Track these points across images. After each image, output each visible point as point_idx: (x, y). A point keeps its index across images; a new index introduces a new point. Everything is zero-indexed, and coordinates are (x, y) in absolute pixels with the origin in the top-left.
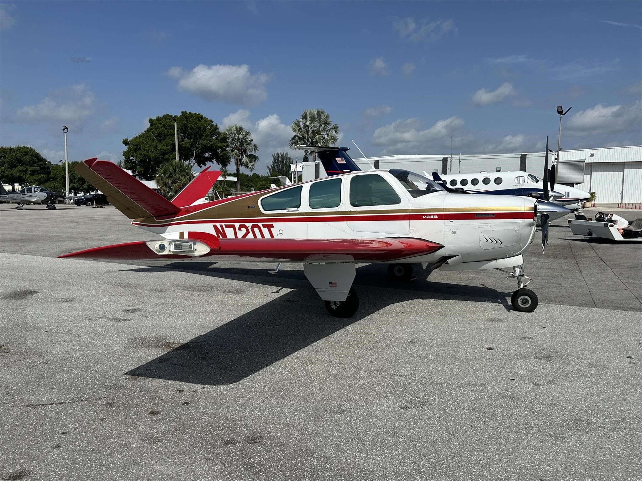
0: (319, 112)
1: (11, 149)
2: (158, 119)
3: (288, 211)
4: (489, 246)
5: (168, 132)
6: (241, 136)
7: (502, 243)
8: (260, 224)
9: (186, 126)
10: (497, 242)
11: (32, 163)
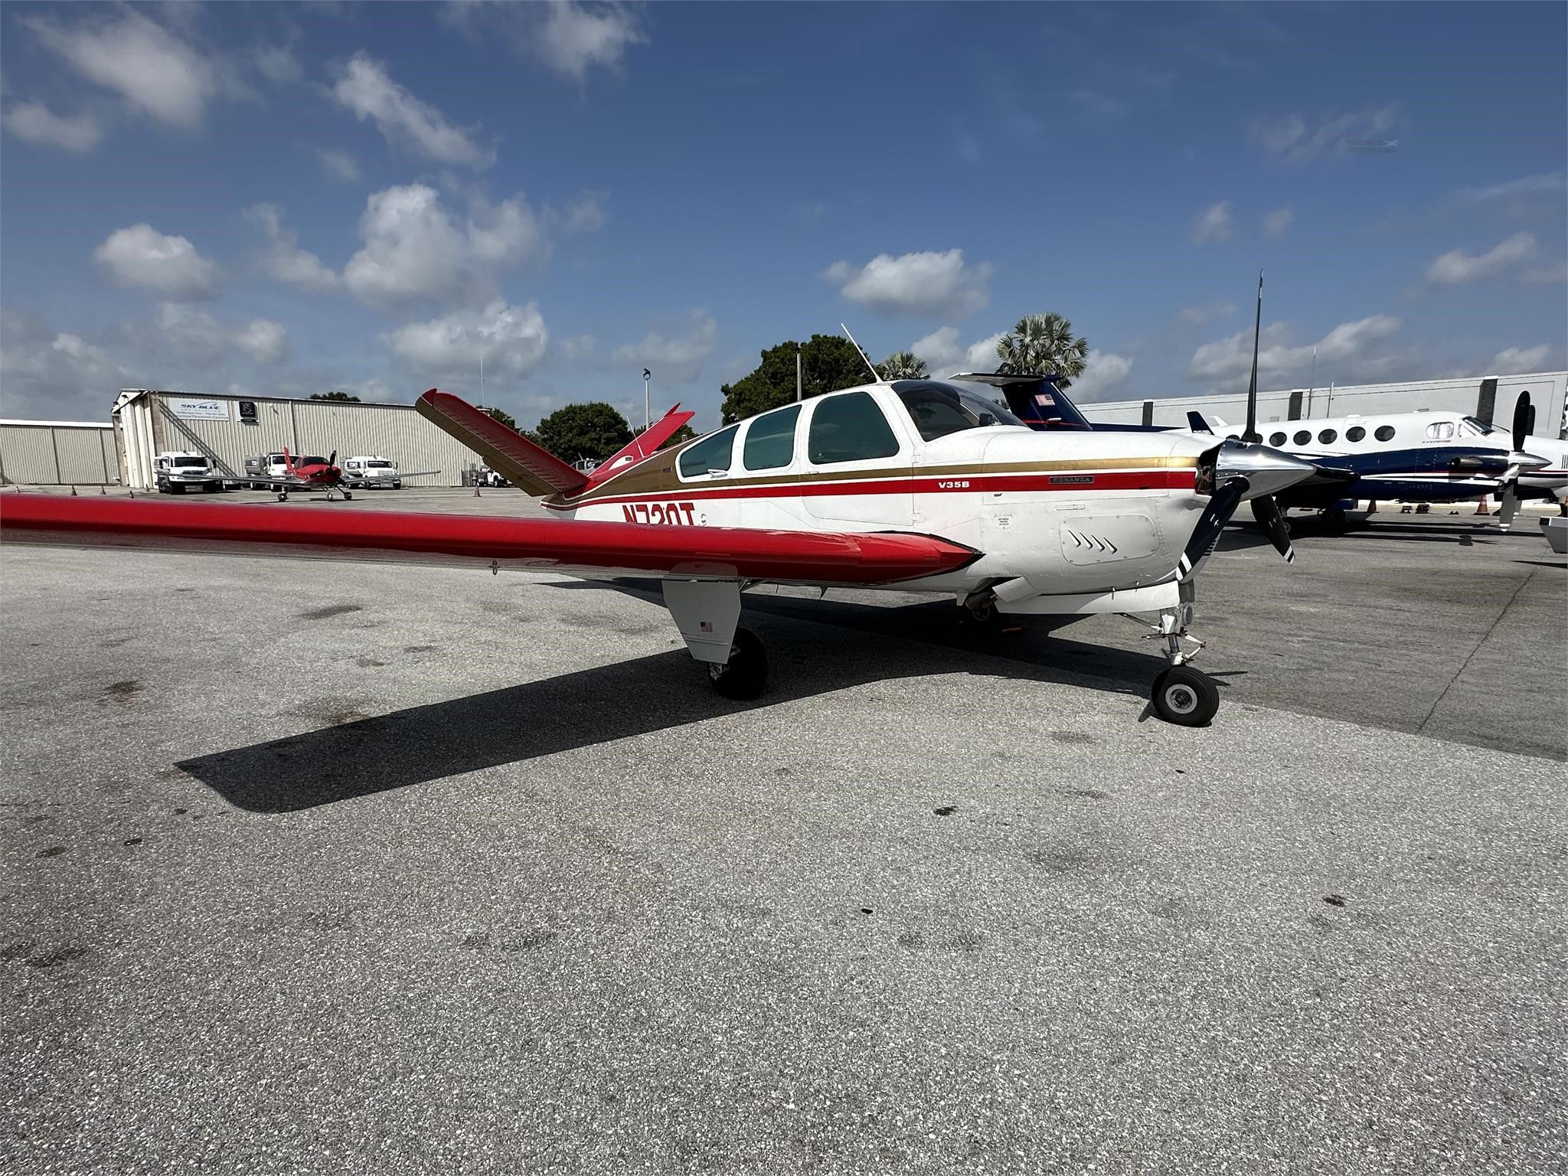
0: (1050, 318)
1: (581, 408)
2: (776, 350)
3: (713, 477)
4: (1085, 557)
5: (787, 370)
6: (909, 371)
7: (1116, 550)
8: (677, 503)
9: (815, 358)
10: (1103, 548)
11: (607, 427)
